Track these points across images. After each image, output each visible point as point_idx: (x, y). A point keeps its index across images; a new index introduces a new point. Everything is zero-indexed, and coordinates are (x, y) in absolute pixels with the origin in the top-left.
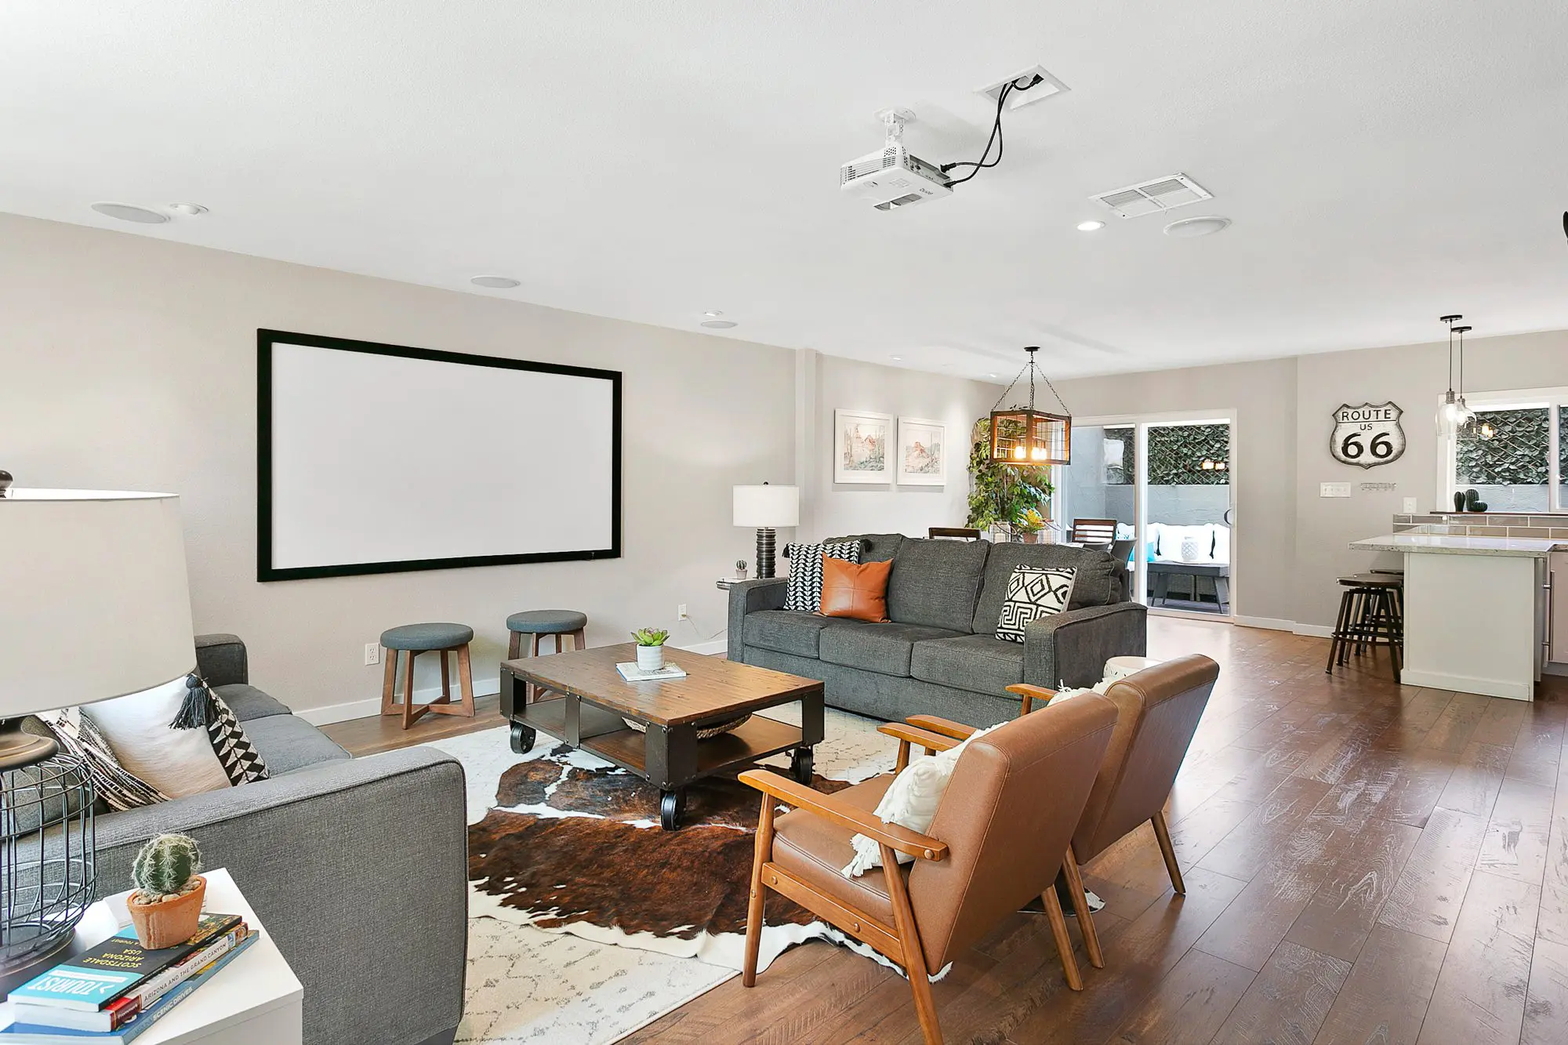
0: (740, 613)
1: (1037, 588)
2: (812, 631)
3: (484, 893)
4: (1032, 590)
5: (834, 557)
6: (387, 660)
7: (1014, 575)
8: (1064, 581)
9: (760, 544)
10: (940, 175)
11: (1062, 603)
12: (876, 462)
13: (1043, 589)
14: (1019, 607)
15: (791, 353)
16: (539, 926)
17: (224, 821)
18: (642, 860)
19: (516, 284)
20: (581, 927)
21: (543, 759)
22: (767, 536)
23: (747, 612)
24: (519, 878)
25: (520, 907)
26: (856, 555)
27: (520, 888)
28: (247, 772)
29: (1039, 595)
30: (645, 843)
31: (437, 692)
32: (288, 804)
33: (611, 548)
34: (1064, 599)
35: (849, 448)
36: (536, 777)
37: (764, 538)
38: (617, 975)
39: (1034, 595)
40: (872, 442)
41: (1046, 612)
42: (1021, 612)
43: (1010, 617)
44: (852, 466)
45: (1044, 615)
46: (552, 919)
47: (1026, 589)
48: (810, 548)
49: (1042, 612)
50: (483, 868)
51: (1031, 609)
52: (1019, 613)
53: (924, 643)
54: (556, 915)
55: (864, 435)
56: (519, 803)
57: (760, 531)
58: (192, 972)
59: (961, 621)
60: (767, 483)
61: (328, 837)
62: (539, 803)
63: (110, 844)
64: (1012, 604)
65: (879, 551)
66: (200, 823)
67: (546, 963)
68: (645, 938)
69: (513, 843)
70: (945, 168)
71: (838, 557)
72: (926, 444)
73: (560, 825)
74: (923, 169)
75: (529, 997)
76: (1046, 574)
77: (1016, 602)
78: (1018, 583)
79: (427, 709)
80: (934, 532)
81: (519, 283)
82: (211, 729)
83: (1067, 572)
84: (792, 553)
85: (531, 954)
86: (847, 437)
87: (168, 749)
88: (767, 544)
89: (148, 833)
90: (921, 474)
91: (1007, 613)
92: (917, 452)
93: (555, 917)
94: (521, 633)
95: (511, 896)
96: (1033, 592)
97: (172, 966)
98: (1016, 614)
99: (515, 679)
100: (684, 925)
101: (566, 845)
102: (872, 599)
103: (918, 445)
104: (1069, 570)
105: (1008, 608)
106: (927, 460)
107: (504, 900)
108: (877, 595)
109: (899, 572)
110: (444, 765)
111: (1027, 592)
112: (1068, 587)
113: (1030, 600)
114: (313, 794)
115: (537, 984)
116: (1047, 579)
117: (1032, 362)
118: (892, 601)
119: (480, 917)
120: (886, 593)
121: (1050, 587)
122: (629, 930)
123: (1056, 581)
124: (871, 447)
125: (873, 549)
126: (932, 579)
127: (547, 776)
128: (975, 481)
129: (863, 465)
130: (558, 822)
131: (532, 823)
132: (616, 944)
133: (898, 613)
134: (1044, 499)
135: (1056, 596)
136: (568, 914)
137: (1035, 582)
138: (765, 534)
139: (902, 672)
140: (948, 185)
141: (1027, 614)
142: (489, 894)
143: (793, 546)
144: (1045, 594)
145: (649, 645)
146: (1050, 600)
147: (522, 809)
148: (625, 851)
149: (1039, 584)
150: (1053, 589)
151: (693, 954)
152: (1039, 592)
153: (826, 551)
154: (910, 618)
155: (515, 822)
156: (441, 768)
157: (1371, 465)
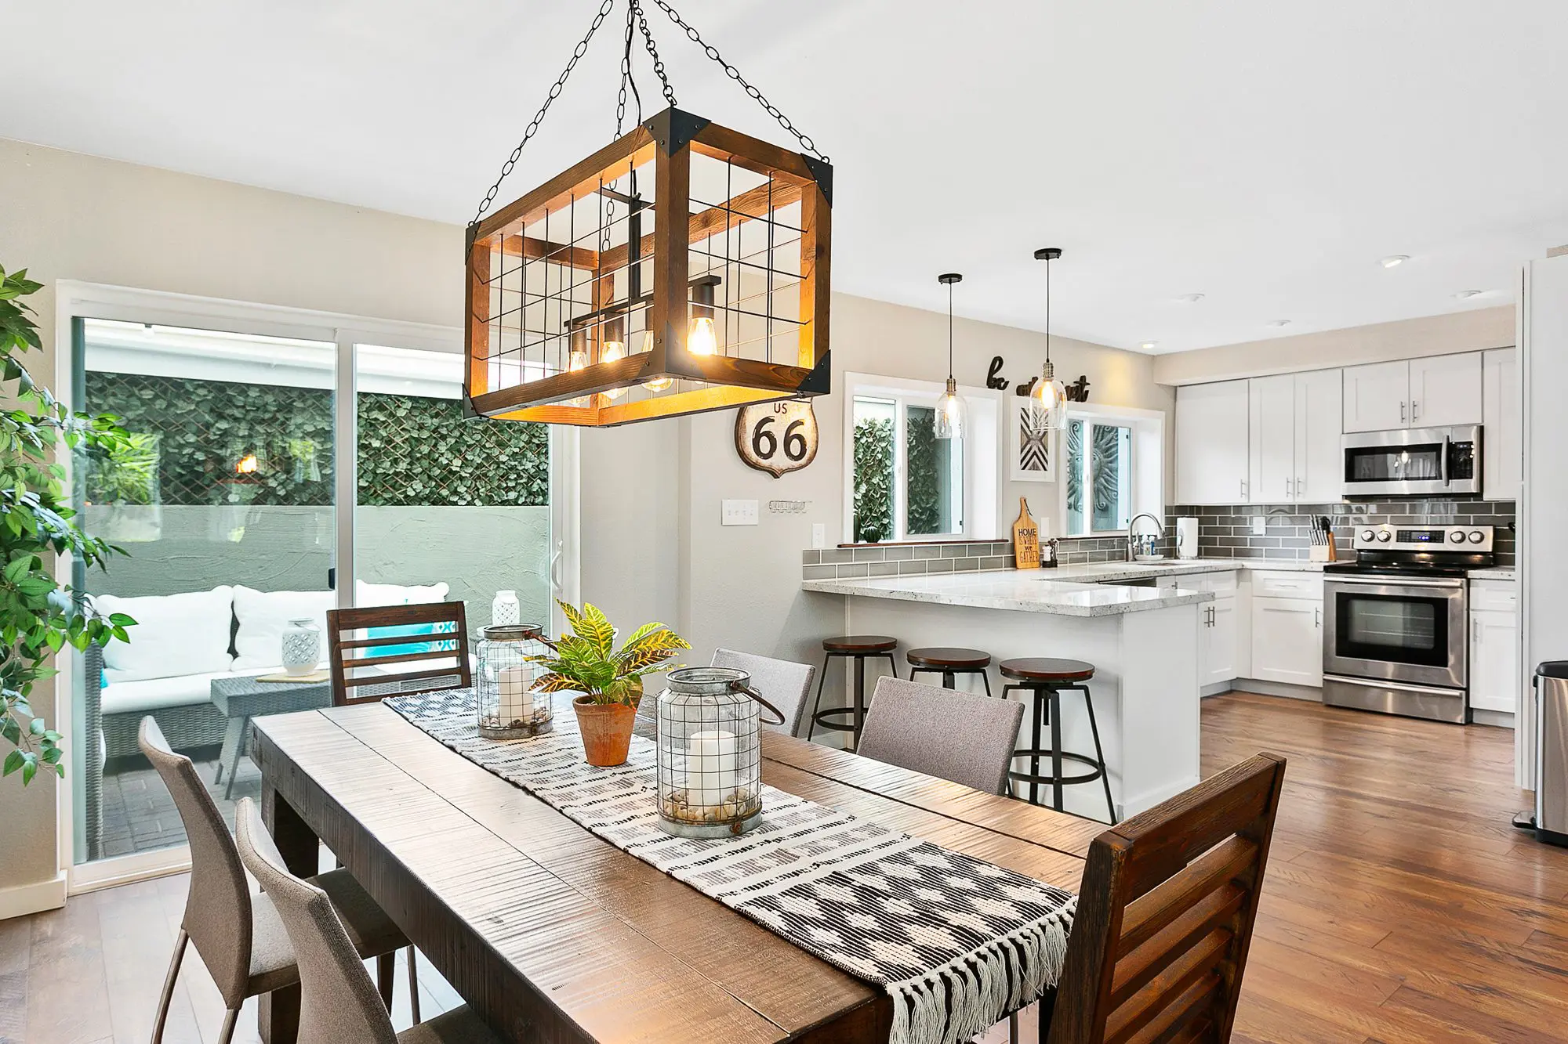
157: (783, 472)
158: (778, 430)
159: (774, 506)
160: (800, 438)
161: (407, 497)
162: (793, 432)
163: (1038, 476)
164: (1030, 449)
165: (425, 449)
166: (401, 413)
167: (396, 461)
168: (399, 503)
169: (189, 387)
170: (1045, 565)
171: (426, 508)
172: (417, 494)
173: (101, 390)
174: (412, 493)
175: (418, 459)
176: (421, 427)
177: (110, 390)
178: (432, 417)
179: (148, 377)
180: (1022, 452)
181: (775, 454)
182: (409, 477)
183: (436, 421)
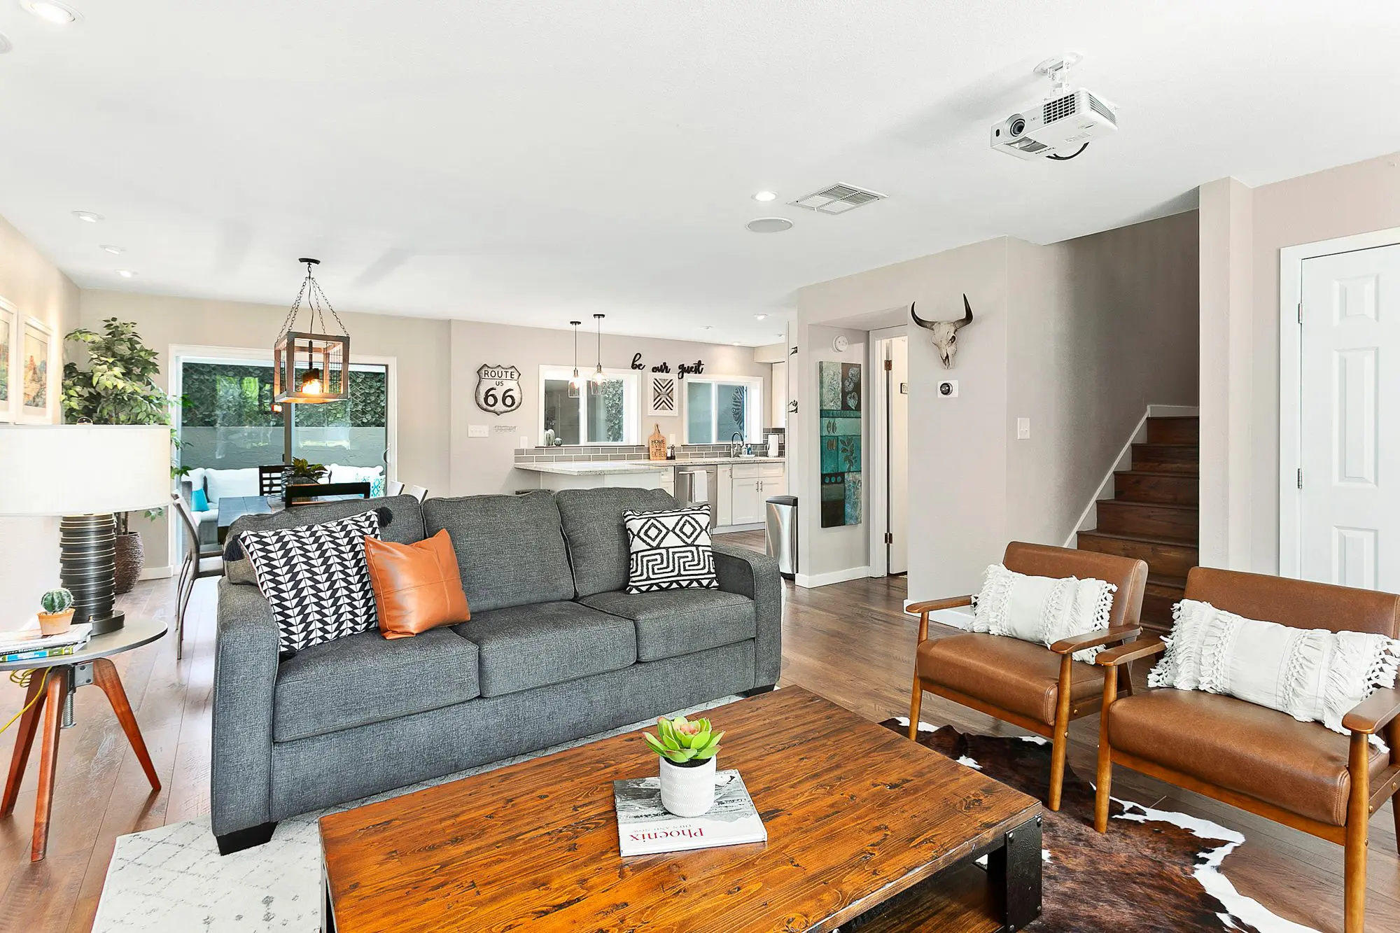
1: (688, 530)
12: (2, 386)
13: (695, 529)
23: (278, 678)
26: (379, 532)
29: (693, 536)
34: (710, 535)
39: (688, 537)
76: (687, 515)
96: (685, 535)
104: (706, 508)
116: (693, 519)
121: (700, 526)
135: (707, 533)
144: (699, 534)
146: (705, 539)
149: (688, 525)
150: (704, 527)
157: (502, 413)
158: (499, 393)
159: (499, 428)
160: (511, 397)
161: (363, 422)
162: (507, 395)
163: (668, 412)
164: (660, 399)
165: (373, 398)
166: (359, 380)
167: (356, 405)
168: (359, 426)
169: (250, 370)
170: (668, 458)
171: (373, 428)
172: (368, 421)
173: (210, 372)
174: (365, 421)
175: (369, 403)
176: (371, 387)
177: (214, 372)
178: (376, 382)
179: (231, 366)
180: (654, 400)
181: (497, 404)
182: (364, 413)
183: (379, 384)
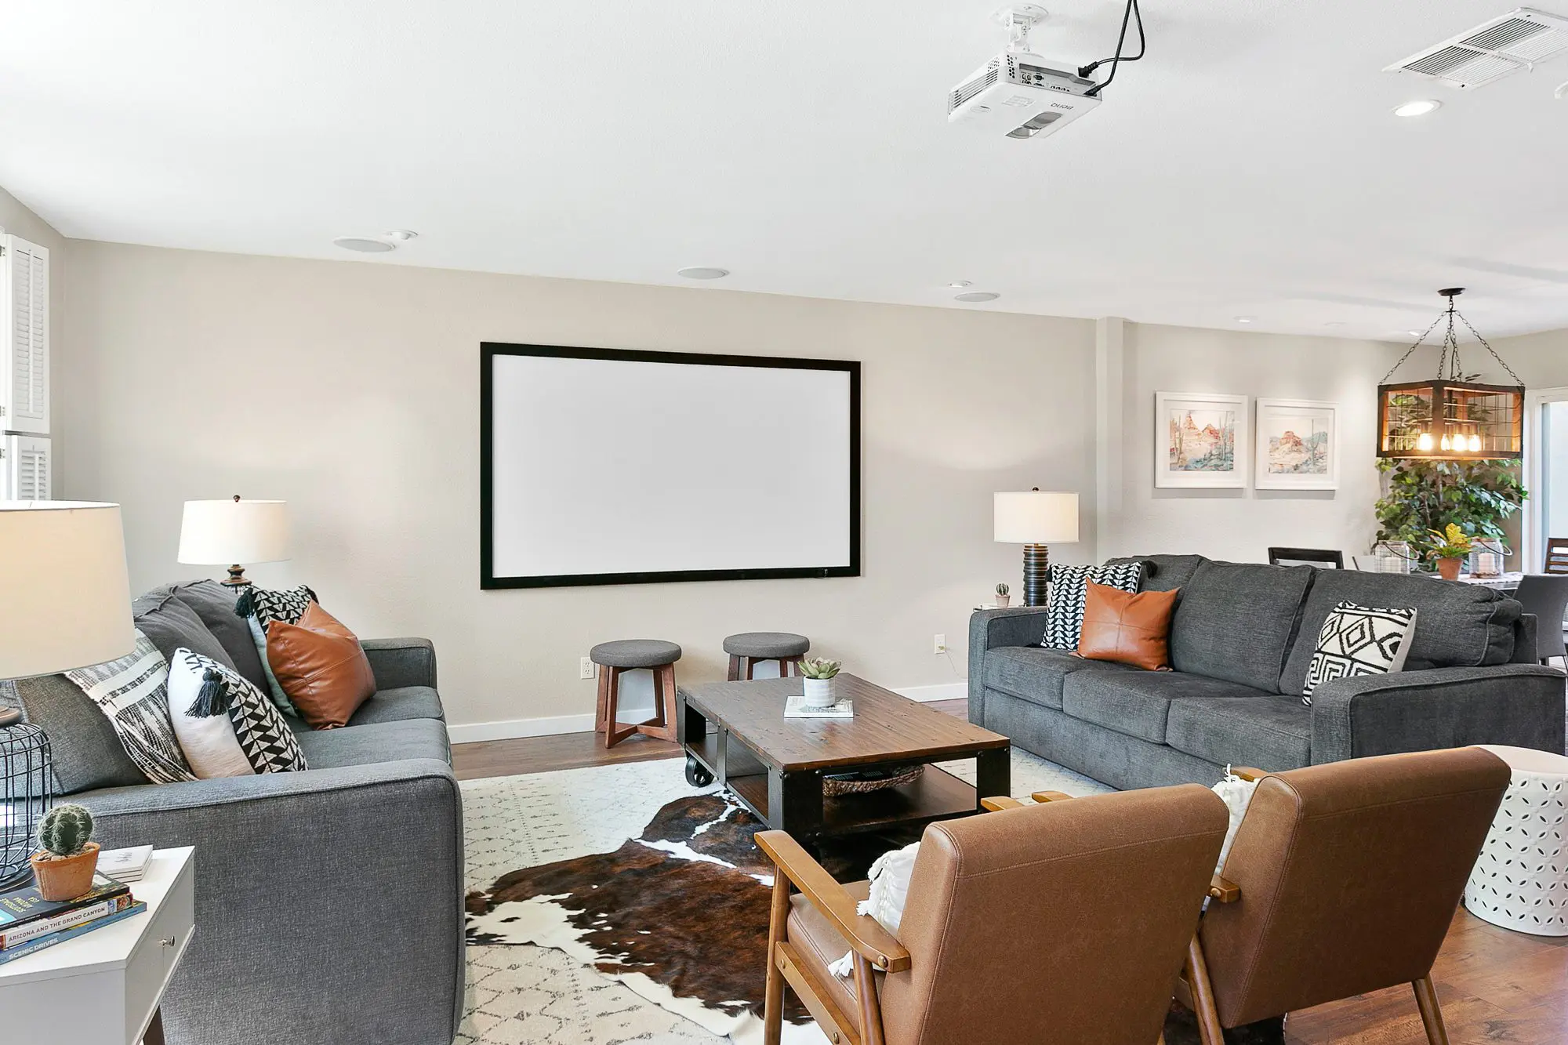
0: (980, 648)
1: (1356, 635)
2: (1055, 675)
3: (571, 924)
4: (1348, 638)
5: (1105, 583)
6: (600, 675)
7: (1332, 615)
8: (1394, 628)
9: (1027, 564)
10: (1077, 81)
11: (1391, 660)
12: (1222, 460)
13: (1363, 637)
14: (1328, 661)
15: (1090, 324)
16: (598, 968)
17: (218, 805)
18: (744, 920)
19: (724, 273)
20: (637, 980)
21: (714, 795)
22: (1036, 555)
23: (989, 647)
24: (612, 915)
25: (593, 946)
26: (1134, 581)
27: (606, 926)
28: (271, 764)
29: (1356, 646)
30: (760, 902)
31: (651, 713)
32: (275, 797)
33: (849, 565)
34: (1394, 653)
35: (1178, 441)
36: (697, 813)
37: (1033, 558)
38: (641, 1037)
39: (1350, 646)
40: (1213, 433)
41: (1365, 671)
42: (1330, 669)
43: (1316, 675)
44: (1182, 464)
45: (1361, 674)
46: (617, 965)
47: (1340, 636)
48: (1077, 571)
49: (1358, 670)
50: (585, 900)
51: (1344, 665)
52: (1328, 670)
53: (1185, 701)
54: (622, 961)
55: (1200, 423)
56: (662, 839)
57: (1028, 548)
58: (63, 926)
59: (1262, 676)
60: (1037, 489)
61: (312, 834)
62: (681, 841)
63: (122, 811)
64: (1320, 656)
65: (1167, 578)
66: (197, 804)
67: (582, 1008)
68: (692, 1005)
69: (630, 878)
70: (1085, 72)
71: (1109, 583)
72: (1303, 432)
73: (687, 867)
74: (1047, 80)
75: (546, 1038)
76: (1370, 617)
77: (1325, 653)
78: (1333, 626)
79: (634, 730)
80: (1275, 553)
81: (728, 273)
82: (234, 720)
83: (1401, 615)
84: (1055, 577)
85: (575, 995)
86: (1174, 428)
87: (200, 735)
88: (1036, 564)
89: (154, 806)
90: (1296, 475)
91: (1314, 669)
92: (1289, 445)
93: (620, 963)
94: (740, 657)
95: (593, 933)
96: (1348, 641)
97: (46, 917)
98: (1324, 671)
99: (686, 704)
100: (740, 999)
101: (678, 890)
102: (1145, 639)
103: (1289, 435)
104: (1403, 612)
105: (1315, 662)
106: (1305, 456)
107: (584, 935)
108: (1152, 634)
109: (1185, 605)
110: (432, 779)
111: (1341, 640)
112: (1401, 636)
113: (1343, 651)
114: (300, 791)
115: (560, 1027)
116: (1371, 623)
117: (1451, 311)
118: (1176, 643)
119: (553, 948)
120: (1167, 633)
121: (1372, 636)
122: (678, 991)
123: (1383, 627)
124: (1213, 440)
125: (1160, 574)
126: (1226, 616)
127: (707, 814)
128: (1390, 483)
129: (1203, 463)
130: (686, 865)
131: (660, 861)
132: (659, 1005)
133: (1182, 661)
134: (1505, 509)
135: (1382, 649)
136: (634, 963)
137: (1353, 627)
138: (1033, 552)
139: (1155, 736)
140: (1091, 94)
141: (1338, 671)
142: (574, 927)
143: (1057, 568)
144: (1365, 645)
145: (816, 678)
146: (1371, 654)
147: (662, 845)
148: (733, 907)
149: (1358, 630)
150: (1377, 639)
151: (726, 1034)
152: (1356, 642)
153: (1095, 575)
154: (1197, 667)
155: (645, 857)
156: (428, 782)
